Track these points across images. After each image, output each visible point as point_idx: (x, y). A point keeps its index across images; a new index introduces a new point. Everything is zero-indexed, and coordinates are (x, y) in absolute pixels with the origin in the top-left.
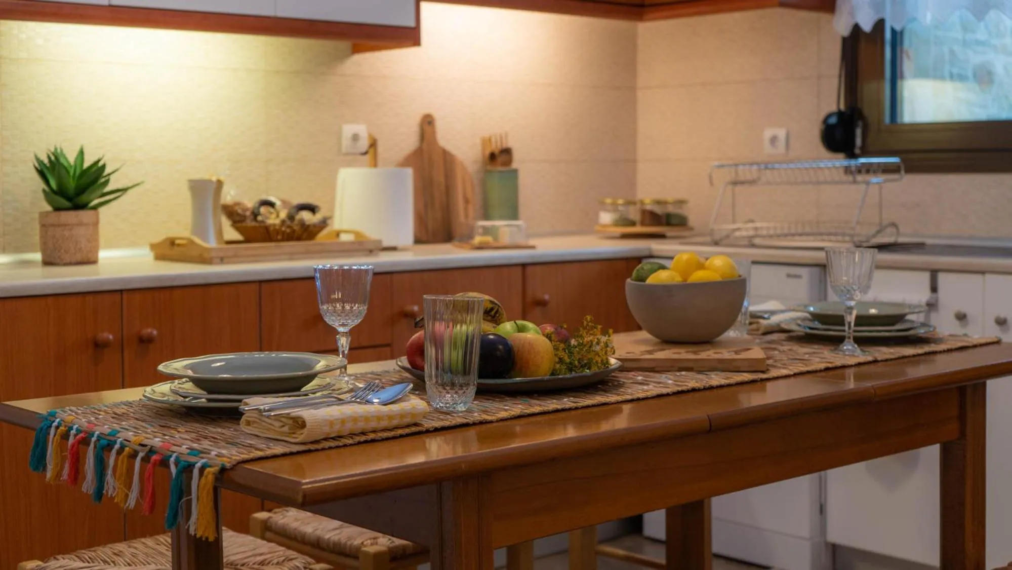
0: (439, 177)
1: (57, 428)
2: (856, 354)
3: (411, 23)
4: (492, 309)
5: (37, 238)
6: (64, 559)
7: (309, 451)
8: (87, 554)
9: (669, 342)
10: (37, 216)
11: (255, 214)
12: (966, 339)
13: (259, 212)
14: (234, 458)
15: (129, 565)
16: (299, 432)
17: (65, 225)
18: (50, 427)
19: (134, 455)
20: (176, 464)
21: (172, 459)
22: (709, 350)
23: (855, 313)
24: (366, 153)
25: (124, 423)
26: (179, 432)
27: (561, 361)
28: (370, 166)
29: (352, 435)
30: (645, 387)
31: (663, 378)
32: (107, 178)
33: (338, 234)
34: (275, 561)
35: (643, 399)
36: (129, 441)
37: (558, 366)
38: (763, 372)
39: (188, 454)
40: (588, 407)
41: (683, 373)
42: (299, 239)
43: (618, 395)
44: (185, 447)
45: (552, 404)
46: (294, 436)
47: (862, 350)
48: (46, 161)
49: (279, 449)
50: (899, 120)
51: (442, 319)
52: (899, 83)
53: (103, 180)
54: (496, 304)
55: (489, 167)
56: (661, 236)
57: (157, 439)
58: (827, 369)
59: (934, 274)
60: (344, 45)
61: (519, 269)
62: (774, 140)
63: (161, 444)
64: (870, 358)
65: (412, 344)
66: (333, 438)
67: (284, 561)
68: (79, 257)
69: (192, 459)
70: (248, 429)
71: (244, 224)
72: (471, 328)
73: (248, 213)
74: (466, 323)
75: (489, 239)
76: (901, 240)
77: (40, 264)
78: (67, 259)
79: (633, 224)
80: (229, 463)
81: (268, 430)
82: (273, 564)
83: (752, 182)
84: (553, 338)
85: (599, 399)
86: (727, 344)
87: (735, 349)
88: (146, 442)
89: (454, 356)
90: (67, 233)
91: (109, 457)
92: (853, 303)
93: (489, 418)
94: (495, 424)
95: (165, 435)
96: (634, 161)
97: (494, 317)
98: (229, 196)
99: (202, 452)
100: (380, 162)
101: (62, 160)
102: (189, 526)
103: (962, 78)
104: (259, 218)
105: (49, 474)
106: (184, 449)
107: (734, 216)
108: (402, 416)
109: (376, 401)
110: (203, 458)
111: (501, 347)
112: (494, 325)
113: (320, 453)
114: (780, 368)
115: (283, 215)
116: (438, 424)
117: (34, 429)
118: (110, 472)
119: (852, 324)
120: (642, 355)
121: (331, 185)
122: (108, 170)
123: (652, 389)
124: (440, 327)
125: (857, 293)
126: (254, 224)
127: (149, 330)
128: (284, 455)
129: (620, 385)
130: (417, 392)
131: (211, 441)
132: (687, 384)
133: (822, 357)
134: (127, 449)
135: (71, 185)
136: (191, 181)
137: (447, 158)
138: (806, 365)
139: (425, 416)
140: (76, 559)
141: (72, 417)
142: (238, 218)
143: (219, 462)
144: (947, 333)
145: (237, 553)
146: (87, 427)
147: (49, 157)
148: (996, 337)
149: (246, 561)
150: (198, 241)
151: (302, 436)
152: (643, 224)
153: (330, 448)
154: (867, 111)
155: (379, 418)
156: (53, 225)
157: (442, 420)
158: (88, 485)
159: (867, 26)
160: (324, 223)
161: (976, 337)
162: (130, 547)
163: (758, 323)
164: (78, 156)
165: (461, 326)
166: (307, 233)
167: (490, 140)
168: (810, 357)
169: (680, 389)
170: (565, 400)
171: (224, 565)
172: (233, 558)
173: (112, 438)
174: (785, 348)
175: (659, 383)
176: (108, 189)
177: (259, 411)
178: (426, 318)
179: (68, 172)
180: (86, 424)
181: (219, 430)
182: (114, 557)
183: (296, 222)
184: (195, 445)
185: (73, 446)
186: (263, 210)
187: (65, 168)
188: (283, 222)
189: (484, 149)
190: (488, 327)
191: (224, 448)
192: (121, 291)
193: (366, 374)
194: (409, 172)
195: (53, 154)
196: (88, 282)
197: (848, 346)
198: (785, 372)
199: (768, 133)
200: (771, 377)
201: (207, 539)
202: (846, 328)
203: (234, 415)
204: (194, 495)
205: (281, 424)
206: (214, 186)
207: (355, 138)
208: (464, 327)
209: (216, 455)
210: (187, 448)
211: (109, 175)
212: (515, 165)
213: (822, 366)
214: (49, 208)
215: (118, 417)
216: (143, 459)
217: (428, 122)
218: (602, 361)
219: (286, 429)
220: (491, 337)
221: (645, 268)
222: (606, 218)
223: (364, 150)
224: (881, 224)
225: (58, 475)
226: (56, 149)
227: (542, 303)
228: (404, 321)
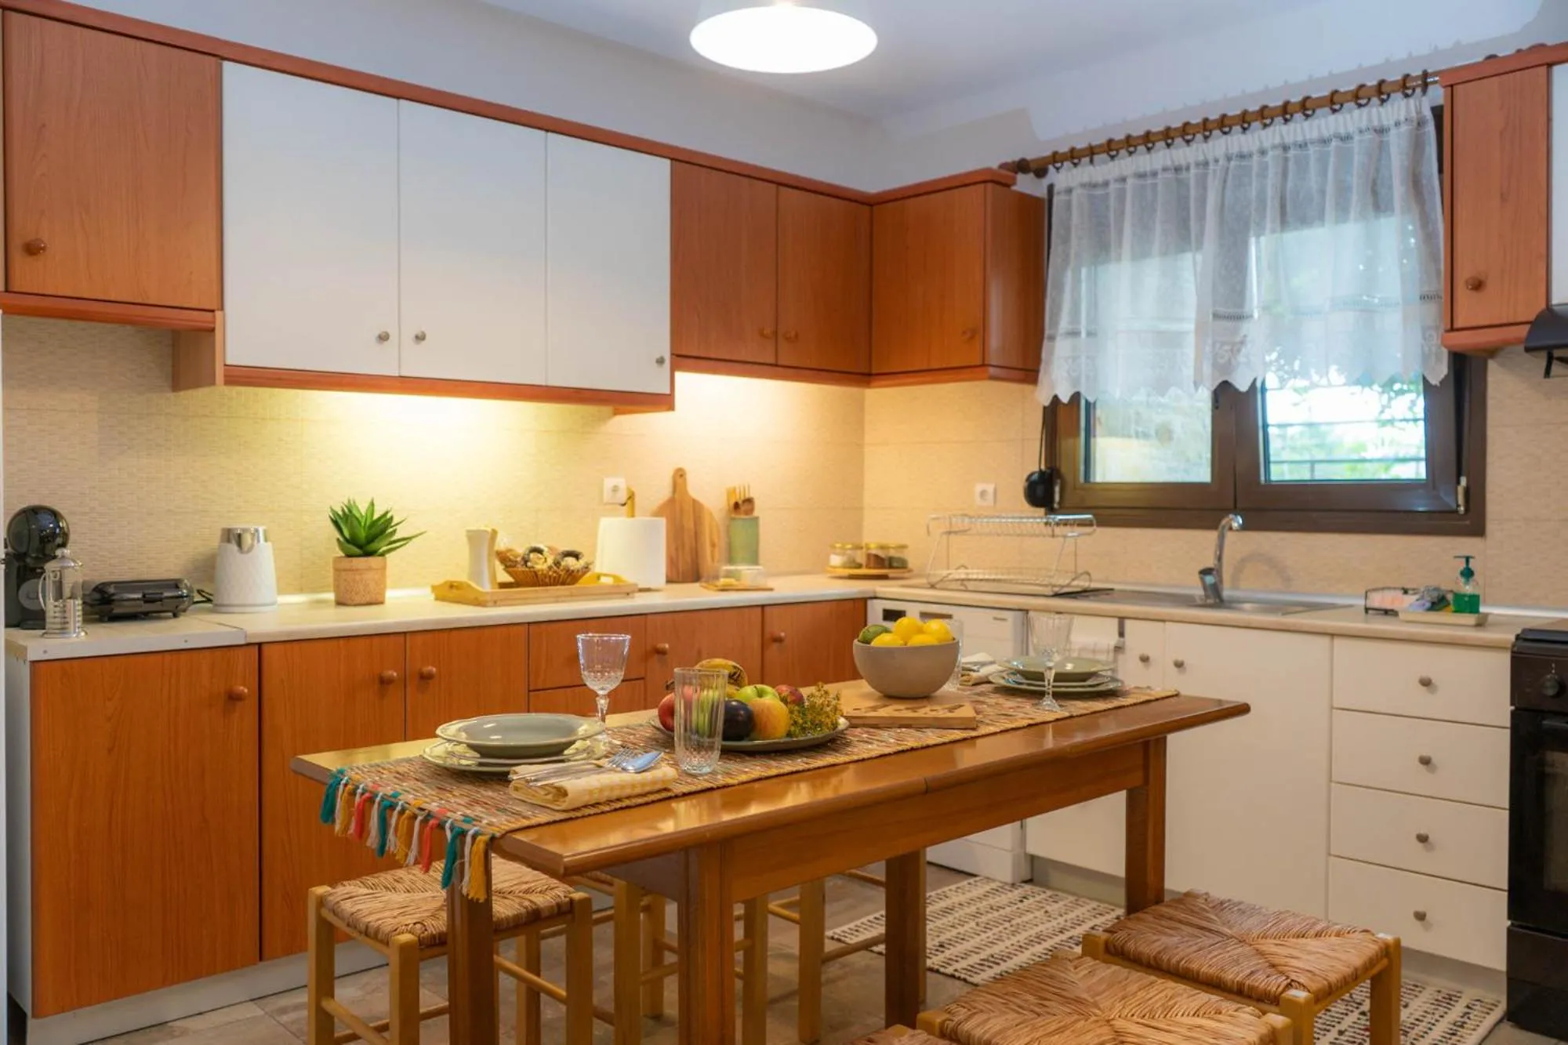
0: (689, 524)
1: (346, 785)
2: (1054, 710)
3: (668, 391)
4: (735, 673)
5: (331, 580)
6: (350, 885)
7: (571, 819)
8: (370, 880)
9: (891, 697)
10: (331, 560)
11: (526, 561)
12: (1148, 691)
13: (529, 558)
14: (503, 827)
15: (408, 891)
16: (562, 800)
17: (357, 570)
18: (339, 784)
19: (415, 817)
20: (452, 829)
21: (448, 825)
22: (924, 707)
23: (1053, 672)
24: (624, 505)
25: (404, 784)
26: (454, 795)
27: (795, 723)
28: (628, 516)
29: (609, 801)
30: (870, 746)
31: (885, 734)
32: (394, 528)
33: (598, 577)
34: (539, 890)
35: (869, 759)
36: (409, 804)
37: (793, 729)
38: (974, 729)
39: (464, 821)
40: (819, 768)
41: (904, 730)
42: (563, 583)
43: (847, 754)
44: (459, 813)
45: (788, 765)
46: (558, 803)
47: (1060, 706)
48: (340, 513)
49: (543, 817)
50: (1092, 480)
51: (691, 684)
52: (1092, 440)
53: (390, 530)
54: (739, 669)
55: (733, 515)
56: (884, 577)
57: (435, 804)
58: (1030, 725)
59: (1122, 620)
60: (606, 409)
61: (760, 609)
62: (983, 494)
63: (438, 809)
64: (1067, 714)
65: (664, 705)
66: (593, 806)
67: (547, 889)
68: (368, 599)
69: (465, 826)
70: (515, 795)
71: (515, 569)
72: (717, 694)
73: (519, 559)
74: (712, 688)
75: (732, 581)
76: (1094, 585)
77: (334, 603)
78: (358, 599)
79: (860, 566)
80: (499, 832)
81: (533, 796)
82: (536, 893)
83: (964, 532)
84: (789, 700)
85: (829, 759)
86: (940, 701)
87: (947, 706)
88: (424, 806)
89: (701, 719)
90: (358, 577)
91: (391, 816)
92: (1051, 664)
93: (730, 781)
94: (737, 787)
95: (441, 799)
96: (861, 509)
97: (736, 680)
98: (502, 544)
99: (474, 820)
100: (637, 512)
101: (355, 512)
102: (462, 888)
103: (1146, 436)
104: (529, 564)
105: (338, 827)
106: (458, 816)
107: (948, 563)
108: (654, 782)
109: (630, 768)
110: (475, 825)
111: (742, 712)
112: (738, 688)
113: (579, 821)
114: (988, 724)
115: (550, 561)
116: (686, 789)
117: (324, 784)
118: (392, 831)
119: (1052, 680)
120: (866, 712)
121: (593, 534)
122: (395, 521)
123: (875, 749)
124: (688, 690)
125: (1056, 654)
126: (524, 569)
127: (430, 668)
128: (548, 824)
129: (848, 744)
130: (667, 751)
131: (483, 807)
132: (906, 743)
133: (1026, 712)
134: (407, 812)
135: (362, 534)
136: (468, 531)
137: (696, 506)
138: (1012, 722)
139: (675, 781)
140: (360, 884)
141: (358, 777)
142: (509, 564)
143: (491, 831)
144: (1133, 686)
145: (505, 881)
146: (373, 787)
147: (343, 510)
148: (1176, 691)
149: (512, 889)
150: (473, 585)
151: (564, 804)
152: (868, 567)
153: (590, 815)
154: (1064, 470)
155: (633, 786)
156: (345, 570)
157: (690, 784)
158: (372, 840)
159: (1065, 398)
160: (587, 568)
161: (1158, 689)
162: (409, 873)
163: (969, 675)
164: (369, 508)
165: (708, 691)
166: (570, 578)
167: (735, 490)
168: (1014, 712)
169: (900, 748)
170: (799, 760)
171: (493, 893)
172: (500, 886)
173: (393, 800)
174: (992, 701)
175: (882, 741)
176: (395, 538)
177: (528, 781)
178: (676, 683)
179: (360, 523)
180: (371, 784)
181: (490, 793)
182: (396, 884)
183: (561, 568)
184: (468, 812)
185: (359, 804)
186: (532, 555)
187: (357, 519)
188: (550, 568)
189: (728, 500)
190: (731, 689)
191: (495, 815)
192: (405, 633)
193: (622, 727)
194: (662, 522)
195: (346, 506)
196: (375, 625)
197: (1048, 701)
198: (992, 729)
199: (979, 488)
200: (980, 734)
201: (478, 900)
202: (1046, 683)
203: (502, 779)
204: (467, 859)
205: (546, 792)
206: (489, 536)
207: (615, 489)
208: (711, 693)
209: (488, 824)
210: (461, 815)
211: (397, 524)
212: (756, 513)
213: (1025, 723)
214: (341, 554)
215: (402, 777)
216: (422, 821)
217: (680, 475)
218: (832, 721)
219: (550, 797)
220: (734, 703)
221: (871, 630)
222: (836, 560)
223: (623, 502)
224: (1076, 572)
225: (346, 828)
226: (349, 501)
227: (779, 640)
228: (656, 657)
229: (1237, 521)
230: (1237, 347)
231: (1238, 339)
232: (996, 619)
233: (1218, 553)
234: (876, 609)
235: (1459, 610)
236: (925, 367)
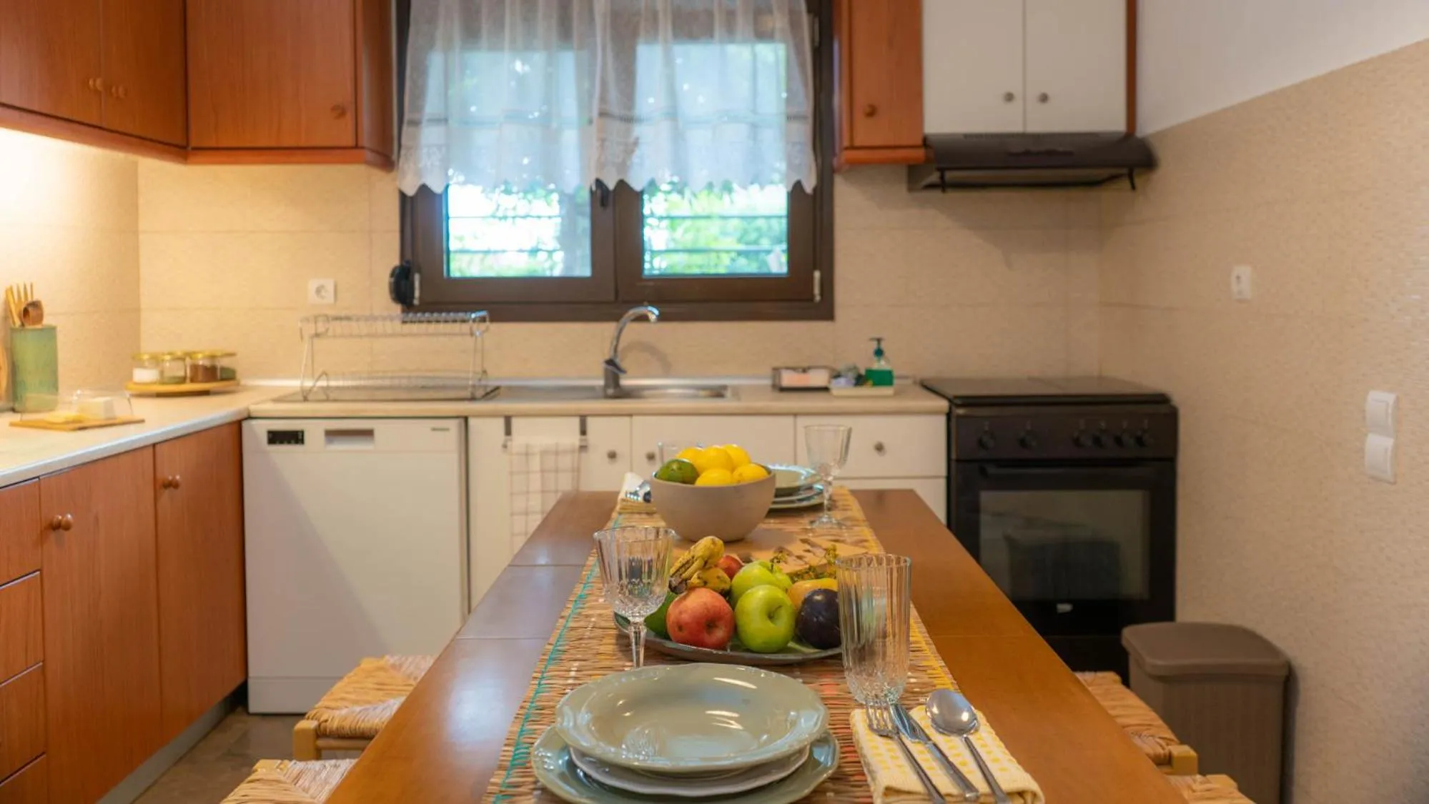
50: (452, 274)
55: (19, 325)
59: (584, 418)
62: (320, 290)
79: (183, 381)
96: (137, 310)
152: (194, 380)
199: (312, 284)
227: (173, 485)
228: (53, 536)
229: (653, 312)
230: (631, 147)
231: (632, 140)
232: (434, 429)
233: (615, 343)
234: (256, 432)
235: (876, 384)
236: (273, 144)
